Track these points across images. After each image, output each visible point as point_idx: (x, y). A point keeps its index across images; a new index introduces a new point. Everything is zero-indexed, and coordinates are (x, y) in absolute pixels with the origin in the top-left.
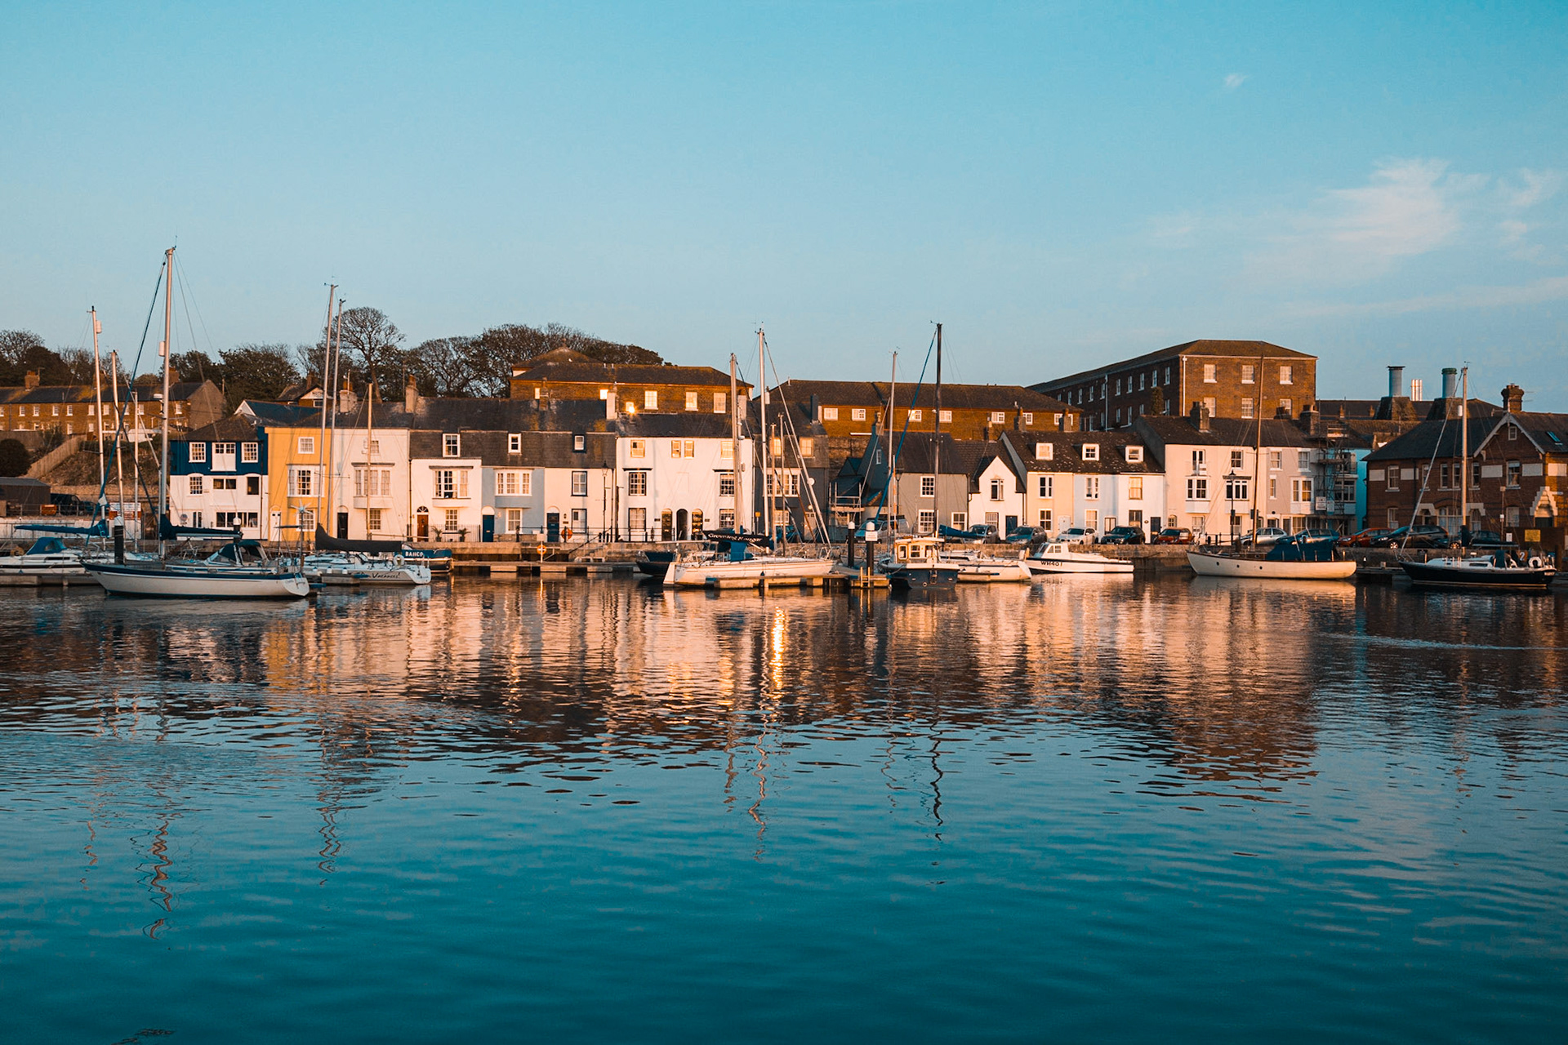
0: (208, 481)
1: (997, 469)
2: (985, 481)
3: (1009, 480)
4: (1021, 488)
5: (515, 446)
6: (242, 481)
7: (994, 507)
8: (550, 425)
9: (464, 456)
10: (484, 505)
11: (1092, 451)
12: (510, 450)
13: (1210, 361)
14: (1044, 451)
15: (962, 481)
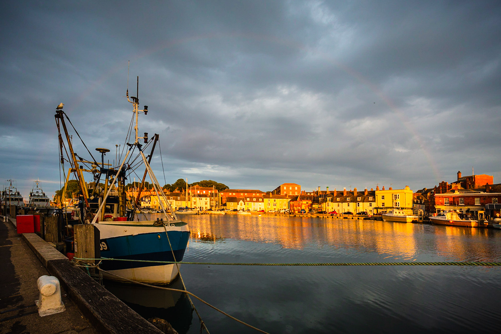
0: (145, 202)
1: (241, 202)
2: (240, 203)
3: (243, 203)
4: (245, 204)
5: (179, 198)
6: (149, 202)
7: (241, 207)
8: (183, 196)
9: (173, 200)
10: (175, 206)
11: (254, 199)
12: (178, 199)
13: (285, 186)
14: (248, 199)
15: (236, 203)
